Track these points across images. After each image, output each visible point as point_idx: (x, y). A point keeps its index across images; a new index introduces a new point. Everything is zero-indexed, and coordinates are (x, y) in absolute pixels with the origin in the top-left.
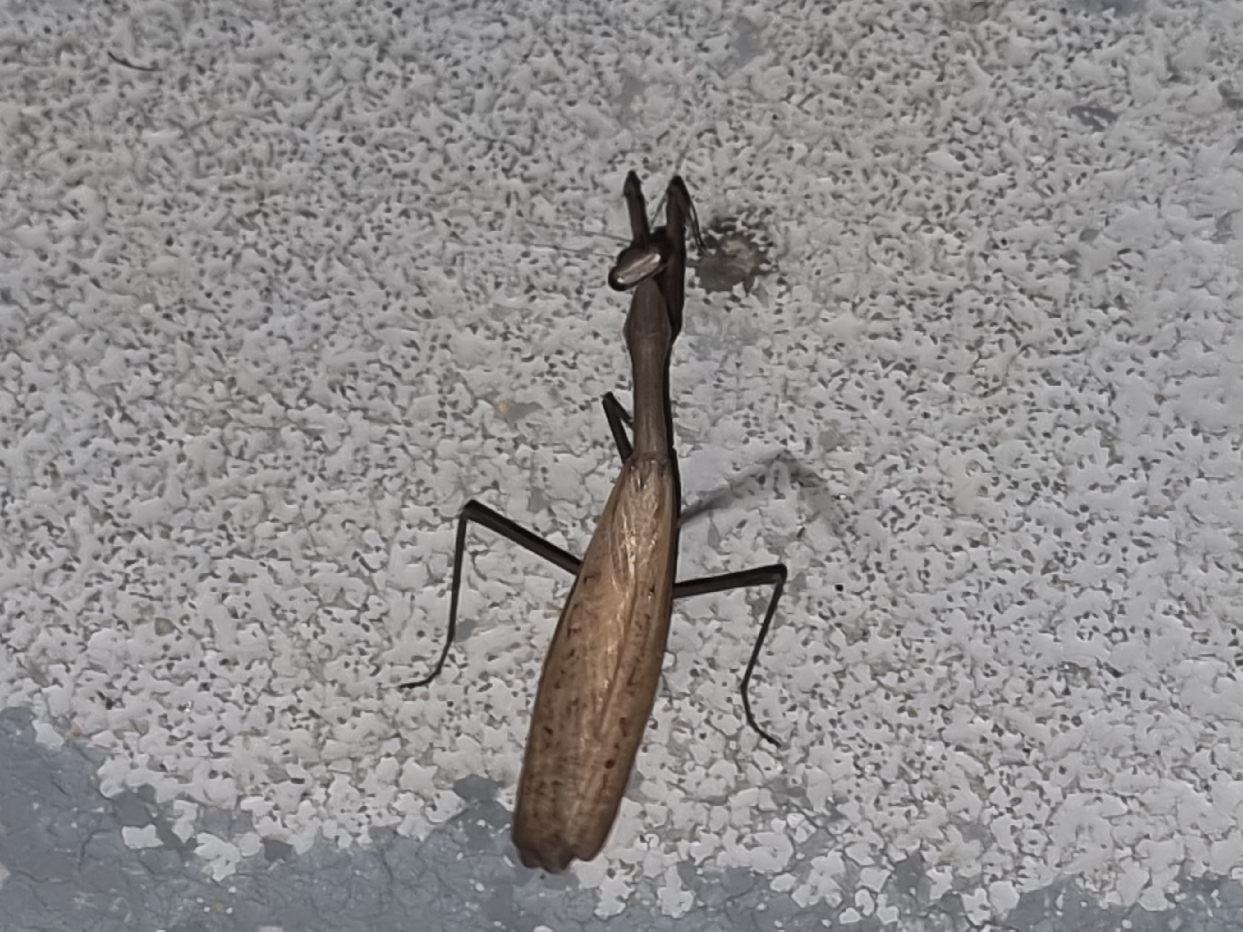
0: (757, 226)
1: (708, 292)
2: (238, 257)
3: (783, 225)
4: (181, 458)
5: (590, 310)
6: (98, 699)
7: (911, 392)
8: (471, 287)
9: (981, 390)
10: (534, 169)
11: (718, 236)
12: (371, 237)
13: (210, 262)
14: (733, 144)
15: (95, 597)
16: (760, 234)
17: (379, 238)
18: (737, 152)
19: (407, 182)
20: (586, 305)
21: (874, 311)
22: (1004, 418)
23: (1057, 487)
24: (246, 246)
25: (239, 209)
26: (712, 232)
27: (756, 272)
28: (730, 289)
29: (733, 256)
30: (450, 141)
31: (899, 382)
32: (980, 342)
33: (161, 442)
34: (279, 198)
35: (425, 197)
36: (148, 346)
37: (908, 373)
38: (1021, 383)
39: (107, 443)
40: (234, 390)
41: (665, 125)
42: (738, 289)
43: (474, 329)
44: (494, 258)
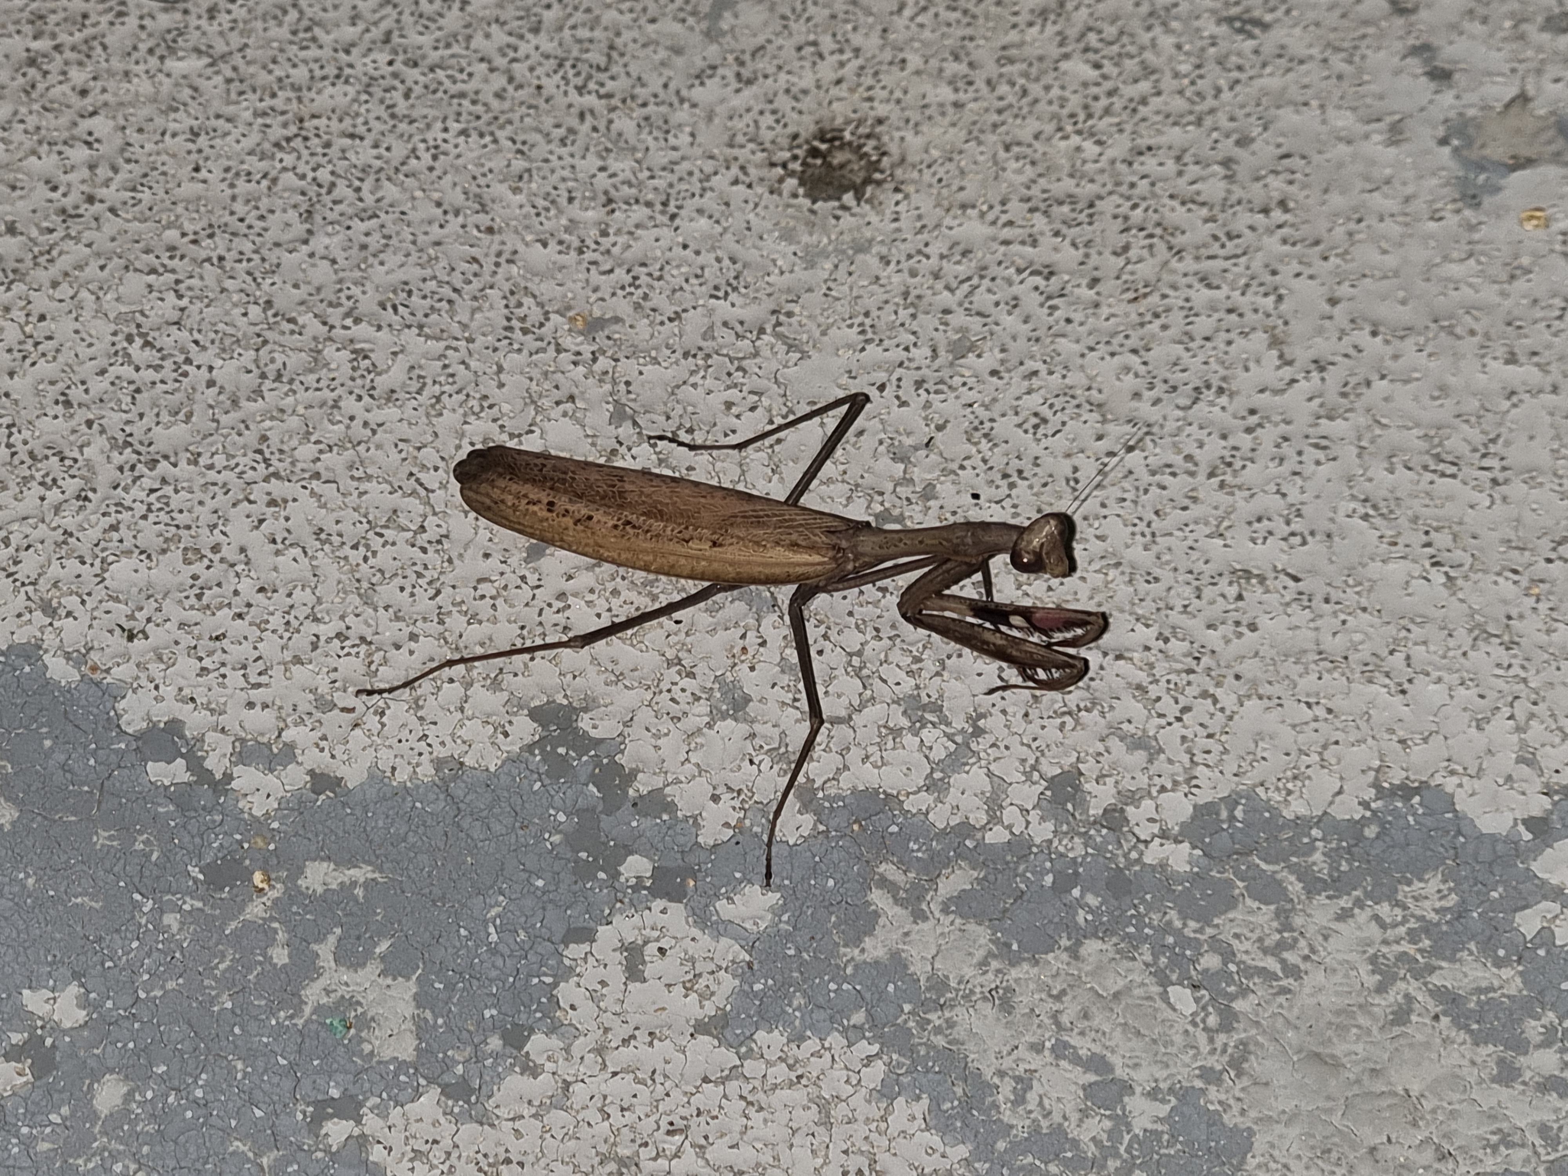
0: (868, 136)
1: (814, 202)
2: (275, 181)
3: (897, 135)
4: (211, 384)
5: (677, 222)
6: (118, 631)
7: (1049, 298)
8: (541, 203)
9: (1131, 295)
10: (610, 86)
11: (824, 147)
12: (427, 158)
13: (242, 186)
14: (837, 57)
15: (114, 528)
16: (872, 143)
17: (435, 158)
18: (842, 64)
19: (466, 103)
20: (673, 217)
21: (1004, 218)
22: (1158, 323)
23: (1221, 391)
24: (285, 169)
25: (277, 133)
26: (816, 143)
27: (868, 181)
28: (839, 199)
29: (842, 166)
30: (514, 60)
31: (1036, 288)
32: (1126, 248)
33: (186, 367)
34: (322, 122)
35: (486, 117)
36: (173, 271)
37: (1047, 279)
38: (1174, 287)
39: (127, 371)
40: (270, 313)
41: (760, 40)
42: (848, 198)
43: (545, 245)
44: (566, 173)
